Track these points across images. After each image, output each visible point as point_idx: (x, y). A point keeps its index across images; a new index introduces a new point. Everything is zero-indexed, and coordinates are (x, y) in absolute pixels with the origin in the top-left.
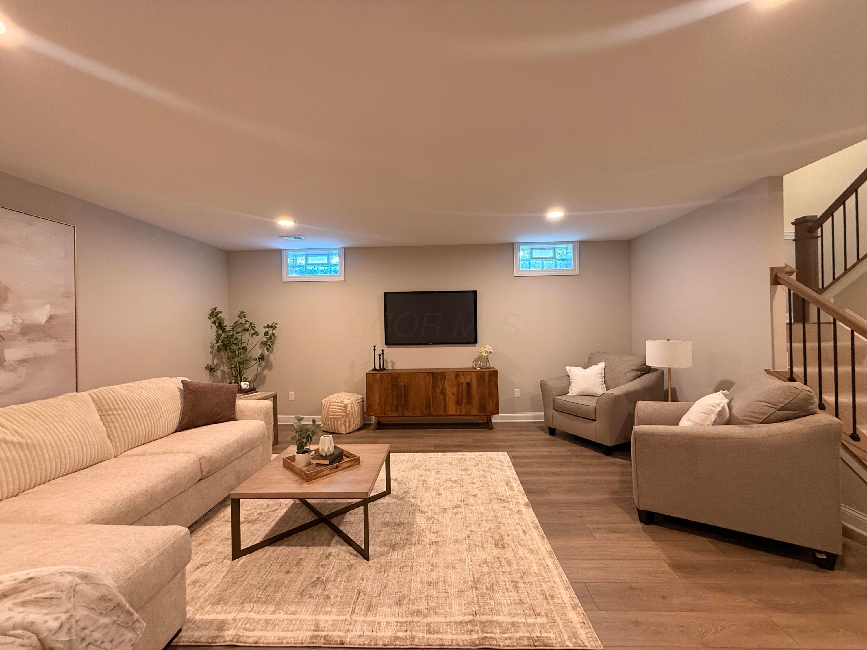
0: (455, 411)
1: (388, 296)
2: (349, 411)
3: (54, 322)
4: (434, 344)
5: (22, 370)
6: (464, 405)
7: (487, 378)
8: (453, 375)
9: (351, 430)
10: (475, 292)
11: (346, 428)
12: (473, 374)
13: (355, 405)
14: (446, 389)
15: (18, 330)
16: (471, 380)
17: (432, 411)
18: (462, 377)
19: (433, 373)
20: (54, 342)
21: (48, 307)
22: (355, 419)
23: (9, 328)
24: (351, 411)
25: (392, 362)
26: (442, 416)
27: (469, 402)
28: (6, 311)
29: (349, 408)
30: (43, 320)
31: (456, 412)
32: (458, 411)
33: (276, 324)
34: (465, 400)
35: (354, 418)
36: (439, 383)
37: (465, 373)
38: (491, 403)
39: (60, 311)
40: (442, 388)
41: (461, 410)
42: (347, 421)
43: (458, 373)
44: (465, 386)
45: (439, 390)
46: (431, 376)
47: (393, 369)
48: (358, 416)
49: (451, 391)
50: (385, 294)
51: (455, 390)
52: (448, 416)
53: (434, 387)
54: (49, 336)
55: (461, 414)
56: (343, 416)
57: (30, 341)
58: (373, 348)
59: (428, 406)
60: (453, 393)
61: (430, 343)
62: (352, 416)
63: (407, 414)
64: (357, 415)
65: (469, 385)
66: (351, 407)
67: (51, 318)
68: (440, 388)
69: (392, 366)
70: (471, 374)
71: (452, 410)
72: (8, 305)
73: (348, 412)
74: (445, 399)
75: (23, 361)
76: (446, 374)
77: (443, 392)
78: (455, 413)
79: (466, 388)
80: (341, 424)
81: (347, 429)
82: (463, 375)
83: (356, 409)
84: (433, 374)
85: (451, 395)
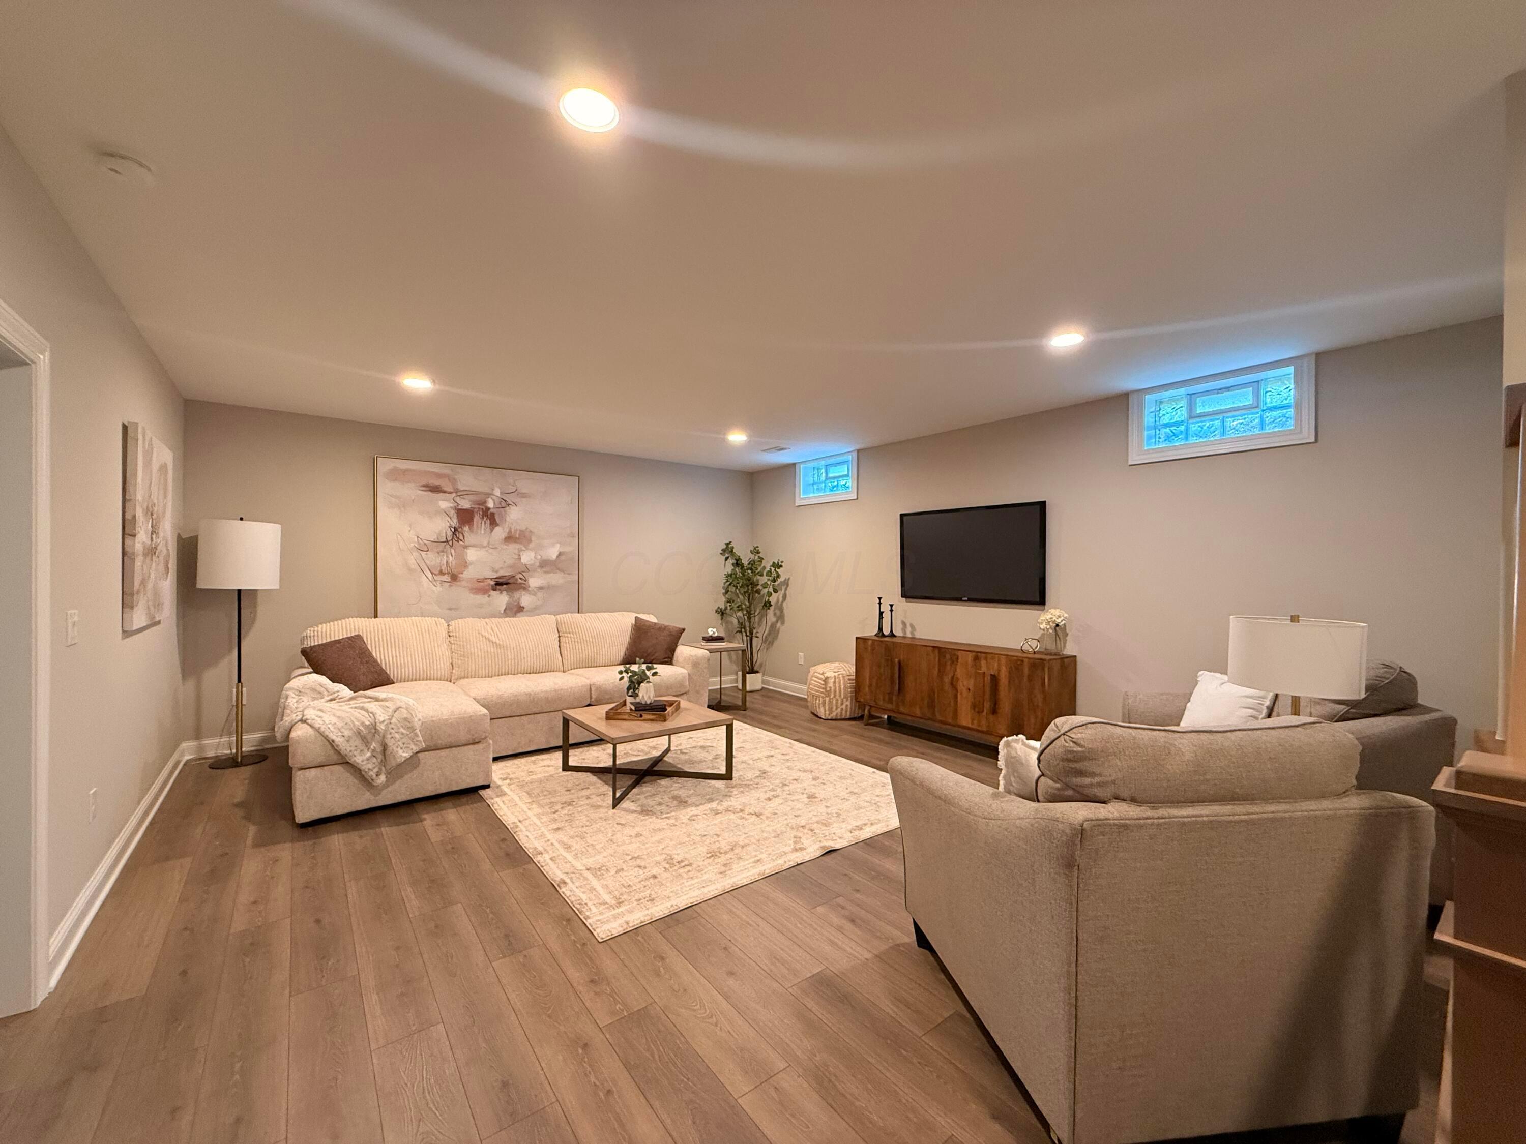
0: (970, 721)
1: (905, 518)
2: (830, 687)
3: (563, 558)
4: (970, 600)
5: (540, 595)
6: (984, 713)
7: (1026, 671)
8: (970, 657)
9: (833, 715)
10: (1042, 505)
11: (825, 711)
12: (1003, 659)
13: (842, 682)
14: (958, 679)
15: (538, 564)
16: (999, 671)
17: (937, 714)
18: (983, 663)
19: (939, 648)
20: (562, 574)
21: (558, 545)
22: (840, 702)
23: (532, 562)
24: (833, 689)
25: (912, 626)
26: (949, 724)
27: (994, 711)
28: (530, 550)
29: (831, 684)
30: (554, 557)
31: (972, 723)
32: (975, 722)
33: (782, 562)
34: (987, 705)
35: (837, 700)
36: (948, 667)
37: (989, 656)
38: (1032, 721)
39: (567, 549)
40: (953, 677)
41: (979, 721)
42: (827, 701)
43: (979, 654)
44: (988, 679)
45: (947, 680)
46: (937, 651)
47: (913, 638)
48: (845, 697)
49: (966, 684)
50: (902, 516)
51: (971, 684)
52: (960, 726)
53: (941, 673)
54: (558, 569)
55: (980, 728)
56: (822, 693)
57: (546, 572)
58: (878, 601)
59: (932, 706)
60: (969, 690)
61: (964, 599)
62: (835, 696)
63: (902, 709)
64: (842, 696)
65: (995, 679)
66: (835, 682)
67: (560, 554)
68: (950, 677)
69: (912, 633)
70: (999, 660)
71: (966, 718)
72: (532, 545)
73: (828, 689)
74: (956, 697)
75: (541, 588)
76: (959, 653)
77: (953, 684)
78: (970, 725)
79: (989, 681)
80: (819, 704)
81: (827, 713)
82: (986, 659)
83: (842, 687)
84: (939, 652)
85: (965, 692)
